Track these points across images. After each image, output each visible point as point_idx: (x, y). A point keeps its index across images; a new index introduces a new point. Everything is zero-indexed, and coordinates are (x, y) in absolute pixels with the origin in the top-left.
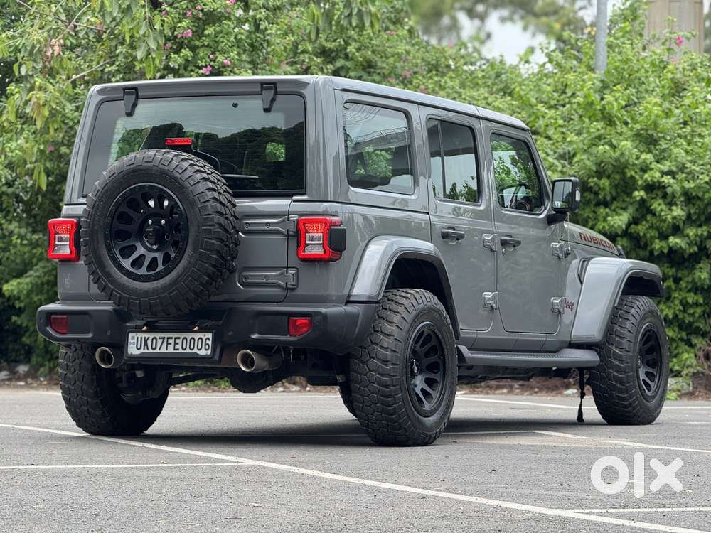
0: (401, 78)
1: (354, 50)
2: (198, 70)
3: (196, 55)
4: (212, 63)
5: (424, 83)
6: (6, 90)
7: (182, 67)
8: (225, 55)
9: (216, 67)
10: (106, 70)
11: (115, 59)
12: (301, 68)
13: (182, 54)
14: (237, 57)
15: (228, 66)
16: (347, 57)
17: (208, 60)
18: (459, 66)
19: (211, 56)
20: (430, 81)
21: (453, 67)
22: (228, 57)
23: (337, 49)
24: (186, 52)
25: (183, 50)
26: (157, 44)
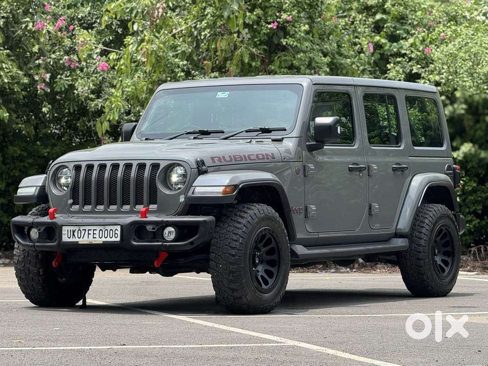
0: (427, 27)
1: (390, 6)
2: (267, 25)
3: (266, 13)
4: (278, 20)
5: (444, 31)
6: (124, 41)
7: (256, 22)
8: (288, 13)
9: (281, 23)
10: (198, 26)
11: (204, 17)
12: (349, 20)
13: (255, 13)
14: (297, 15)
15: (291, 22)
16: (385, 12)
17: (275, 18)
18: (474, 17)
19: (278, 14)
20: (448, 30)
21: (468, 18)
22: (290, 15)
23: (377, 5)
24: (258, 11)
25: (256, 10)
26: (238, 5)
